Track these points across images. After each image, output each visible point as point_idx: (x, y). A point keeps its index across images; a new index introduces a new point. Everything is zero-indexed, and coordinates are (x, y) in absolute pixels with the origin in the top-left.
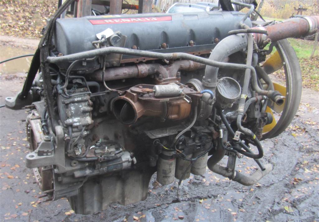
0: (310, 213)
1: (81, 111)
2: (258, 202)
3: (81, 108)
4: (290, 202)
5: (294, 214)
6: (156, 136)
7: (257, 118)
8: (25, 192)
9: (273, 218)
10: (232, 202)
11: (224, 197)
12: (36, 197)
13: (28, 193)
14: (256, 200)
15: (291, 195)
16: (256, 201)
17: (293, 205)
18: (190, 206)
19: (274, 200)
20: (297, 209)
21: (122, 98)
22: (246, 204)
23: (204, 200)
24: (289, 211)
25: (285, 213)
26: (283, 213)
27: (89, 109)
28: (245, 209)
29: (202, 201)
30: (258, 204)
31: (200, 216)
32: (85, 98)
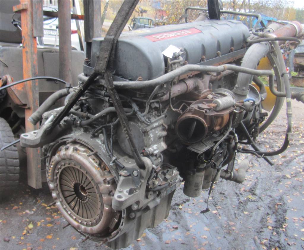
0: (268, 197)
1: (158, 137)
2: (225, 197)
3: (157, 133)
4: (248, 191)
5: (258, 201)
6: (202, 150)
7: (257, 119)
8: (5, 241)
9: (245, 208)
10: (205, 202)
11: (196, 199)
12: (21, 243)
13: (8, 241)
14: (221, 195)
15: (243, 185)
16: (223, 196)
17: (253, 193)
18: (176, 215)
19: (235, 192)
20: (257, 196)
21: (192, 117)
22: (218, 201)
23: (182, 205)
24: (253, 199)
25: (252, 201)
26: (250, 202)
27: (164, 133)
28: (220, 205)
29: (181, 207)
30: (226, 199)
31: (190, 222)
32: (161, 123)
